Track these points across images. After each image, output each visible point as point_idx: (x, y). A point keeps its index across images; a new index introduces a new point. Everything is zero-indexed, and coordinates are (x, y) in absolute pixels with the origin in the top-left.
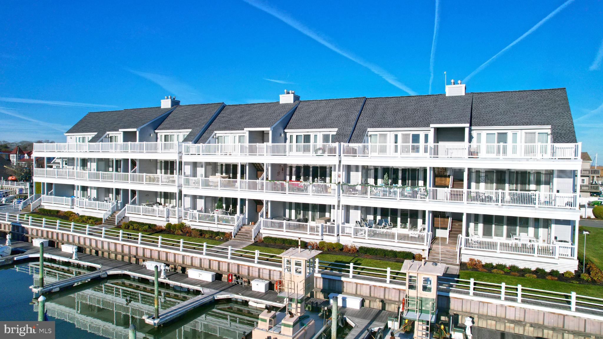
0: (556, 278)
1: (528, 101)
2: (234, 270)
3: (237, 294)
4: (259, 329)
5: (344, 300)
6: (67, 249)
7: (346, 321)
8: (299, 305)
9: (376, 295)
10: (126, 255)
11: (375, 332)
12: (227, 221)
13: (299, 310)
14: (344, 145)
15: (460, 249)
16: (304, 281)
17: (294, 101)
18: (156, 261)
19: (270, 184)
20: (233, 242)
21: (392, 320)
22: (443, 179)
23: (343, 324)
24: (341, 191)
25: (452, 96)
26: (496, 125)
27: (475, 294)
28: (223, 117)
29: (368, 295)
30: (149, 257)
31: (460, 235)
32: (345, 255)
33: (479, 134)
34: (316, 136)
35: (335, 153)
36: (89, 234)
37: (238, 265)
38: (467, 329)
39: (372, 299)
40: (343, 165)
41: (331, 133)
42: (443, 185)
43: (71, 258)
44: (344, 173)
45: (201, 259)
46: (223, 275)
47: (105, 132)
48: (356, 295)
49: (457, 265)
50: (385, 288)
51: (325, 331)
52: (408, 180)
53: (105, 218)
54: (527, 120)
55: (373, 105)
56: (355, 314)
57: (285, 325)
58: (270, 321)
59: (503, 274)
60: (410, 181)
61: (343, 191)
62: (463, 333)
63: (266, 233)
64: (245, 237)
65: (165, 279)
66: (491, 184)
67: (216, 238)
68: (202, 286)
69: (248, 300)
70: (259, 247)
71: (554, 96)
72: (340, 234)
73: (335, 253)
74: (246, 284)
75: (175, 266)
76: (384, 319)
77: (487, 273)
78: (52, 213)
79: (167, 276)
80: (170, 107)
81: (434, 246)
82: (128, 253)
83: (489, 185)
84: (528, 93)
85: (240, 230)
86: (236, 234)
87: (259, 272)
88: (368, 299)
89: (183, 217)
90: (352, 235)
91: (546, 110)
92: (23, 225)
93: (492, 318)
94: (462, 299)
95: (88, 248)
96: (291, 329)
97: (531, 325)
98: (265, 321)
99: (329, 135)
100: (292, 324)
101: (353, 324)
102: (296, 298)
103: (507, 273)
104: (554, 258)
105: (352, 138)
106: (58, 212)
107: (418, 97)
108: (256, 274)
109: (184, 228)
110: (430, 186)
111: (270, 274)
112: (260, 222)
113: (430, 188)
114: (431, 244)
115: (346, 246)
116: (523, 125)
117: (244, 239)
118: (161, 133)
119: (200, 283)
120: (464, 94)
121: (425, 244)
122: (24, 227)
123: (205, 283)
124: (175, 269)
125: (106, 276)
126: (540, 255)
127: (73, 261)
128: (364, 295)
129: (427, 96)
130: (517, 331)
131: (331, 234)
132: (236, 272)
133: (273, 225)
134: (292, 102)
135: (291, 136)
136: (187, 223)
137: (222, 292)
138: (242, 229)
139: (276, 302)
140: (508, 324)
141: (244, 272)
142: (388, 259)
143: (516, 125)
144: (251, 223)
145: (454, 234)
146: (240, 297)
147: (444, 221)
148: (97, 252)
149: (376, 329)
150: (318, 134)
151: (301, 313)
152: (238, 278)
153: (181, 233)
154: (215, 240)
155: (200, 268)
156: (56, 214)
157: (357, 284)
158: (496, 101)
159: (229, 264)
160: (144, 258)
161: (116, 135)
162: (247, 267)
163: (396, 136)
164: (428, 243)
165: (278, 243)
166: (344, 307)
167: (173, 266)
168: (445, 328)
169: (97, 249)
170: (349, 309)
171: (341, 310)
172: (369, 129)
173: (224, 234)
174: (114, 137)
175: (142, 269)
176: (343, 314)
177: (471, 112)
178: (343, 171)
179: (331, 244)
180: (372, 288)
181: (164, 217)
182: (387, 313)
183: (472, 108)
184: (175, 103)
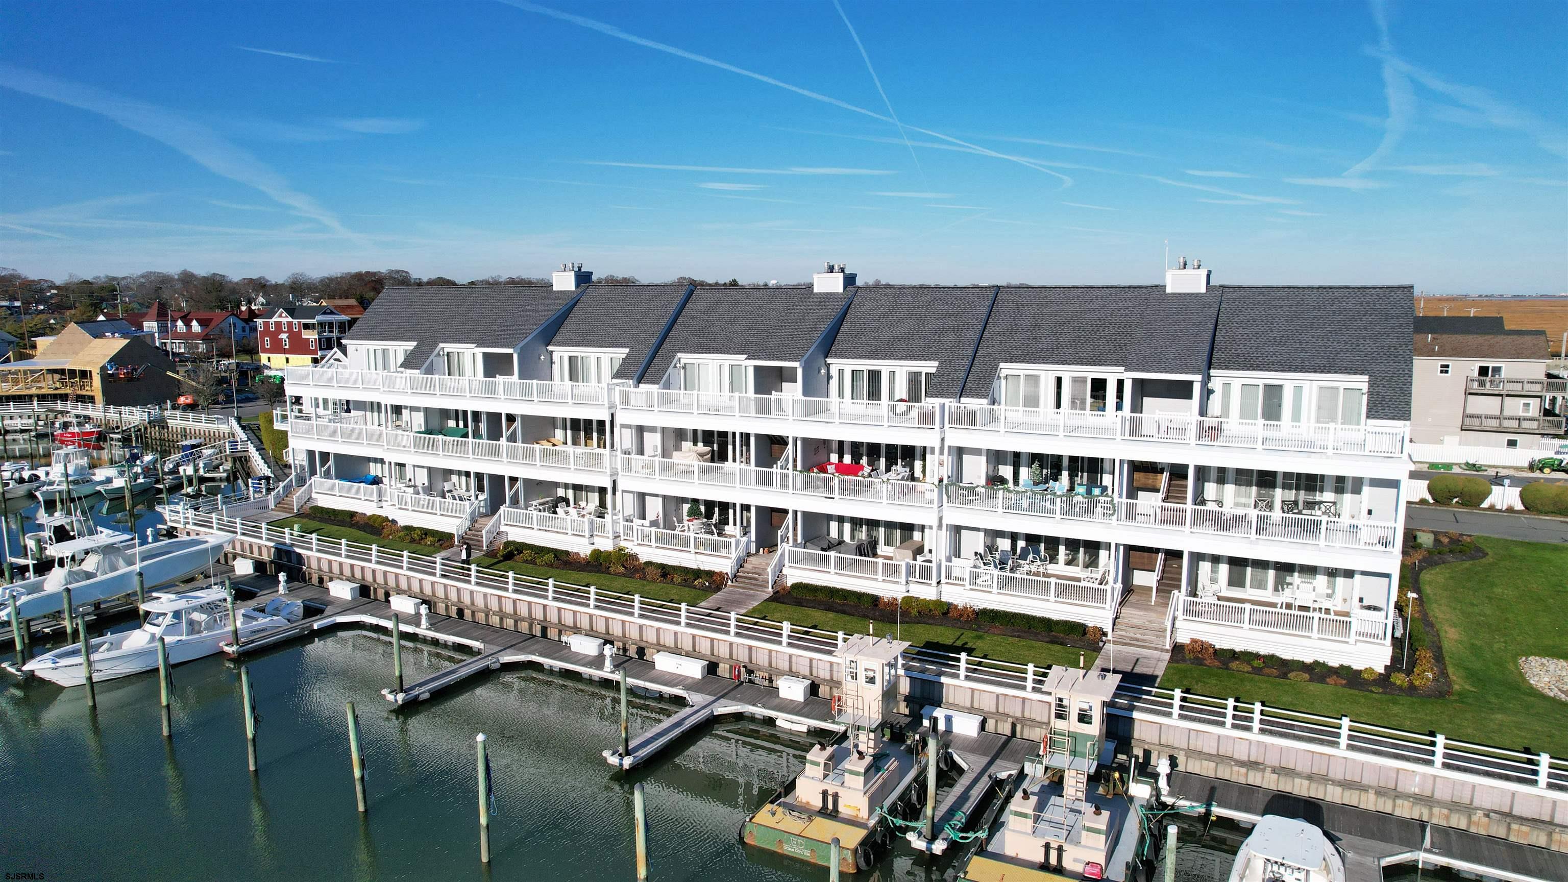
0: (1344, 682)
1: (1334, 313)
2: (742, 656)
3: (753, 705)
4: (807, 777)
5: (949, 719)
6: (402, 604)
7: (952, 758)
8: (872, 735)
9: (1007, 711)
10: (523, 619)
11: (1002, 781)
12: (715, 547)
13: (871, 744)
14: (950, 403)
15: (1174, 619)
16: (880, 698)
17: (845, 288)
18: (586, 635)
19: (800, 478)
20: (730, 593)
21: (1033, 761)
22: (1151, 475)
23: (946, 764)
24: (945, 497)
25: (1180, 294)
26: (1261, 370)
27: (1181, 717)
28: (693, 318)
29: (993, 710)
30: (572, 625)
31: (1176, 592)
32: (953, 626)
33: (1227, 385)
34: (892, 373)
35: (933, 423)
36: (443, 576)
37: (750, 648)
38: (1160, 778)
39: (1000, 715)
40: (949, 447)
41: (924, 371)
42: (1149, 486)
43: (418, 625)
44: (950, 458)
45: (676, 633)
46: (721, 665)
47: (436, 345)
48: (971, 710)
49: (1167, 651)
50: (1024, 699)
51: (916, 780)
52: (1082, 472)
53: (461, 532)
54: (1324, 361)
55: (1013, 306)
56: (971, 747)
57: (852, 772)
58: (825, 764)
59: (1248, 672)
60: (1085, 475)
61: (949, 497)
62: (1152, 787)
63: (794, 575)
64: (753, 582)
65: (613, 672)
66: (1247, 486)
67: (696, 582)
68: (687, 688)
69: (774, 716)
70: (784, 606)
71: (1386, 305)
72: (943, 580)
73: (932, 621)
74: (766, 683)
75: (624, 644)
76: (1020, 756)
77: (1219, 671)
78: (340, 518)
79: (615, 666)
80: (573, 288)
81: (1125, 611)
82: (527, 615)
83: (1243, 488)
84: (1336, 294)
85: (741, 566)
86: (735, 576)
87: (790, 662)
88: (993, 718)
89: (622, 535)
90: (967, 583)
91: (1364, 338)
92: (298, 550)
93: (1209, 757)
94: (1161, 725)
95: (443, 602)
96: (862, 778)
97: (1274, 771)
98: (817, 764)
99: (920, 373)
100: (863, 770)
101: (964, 766)
102: (867, 726)
103: (1257, 671)
104: (1347, 643)
105: (969, 385)
106: (352, 514)
107: (1107, 290)
108: (784, 665)
109: (627, 561)
110: (1120, 496)
111: (811, 667)
112: (782, 555)
113: (1120, 500)
114: (1120, 605)
115: (956, 607)
116: (1315, 372)
117: (752, 587)
118: (561, 353)
119: (681, 681)
120: (1203, 290)
121: (1107, 606)
122: (299, 555)
123: (690, 680)
124: (625, 650)
125: (497, 666)
126: (1323, 636)
127: (423, 630)
128: (986, 709)
129: (1127, 290)
130: (1251, 781)
131: (925, 581)
132: (747, 660)
133: (808, 558)
134: (840, 289)
135: (841, 372)
136: (631, 547)
137: (722, 701)
138: (746, 565)
139: (826, 721)
140: (1236, 769)
141: (761, 659)
142: (1036, 634)
143: (1301, 371)
144: (761, 550)
145: (1168, 584)
146: (759, 711)
147: (1151, 557)
148: (460, 612)
149: (1003, 775)
150: (898, 370)
151: (874, 749)
152: (750, 672)
153: (622, 569)
154: (695, 587)
155: (676, 651)
156: (348, 520)
157: (973, 690)
158: (1269, 309)
159: (731, 644)
160: (561, 628)
161: (459, 350)
162: (767, 652)
163: (1059, 380)
164: (1114, 604)
165: (821, 596)
166: (949, 731)
167: (621, 644)
168: (1121, 776)
169: (461, 606)
170: (958, 736)
171: (944, 738)
172: (1002, 365)
173: (710, 574)
174: (456, 355)
175: (560, 649)
176: (947, 746)
177: (1214, 335)
178: (949, 454)
179: (926, 602)
180: (1001, 698)
181: (584, 536)
182: (1027, 745)
183: (1216, 325)
184: (583, 278)
